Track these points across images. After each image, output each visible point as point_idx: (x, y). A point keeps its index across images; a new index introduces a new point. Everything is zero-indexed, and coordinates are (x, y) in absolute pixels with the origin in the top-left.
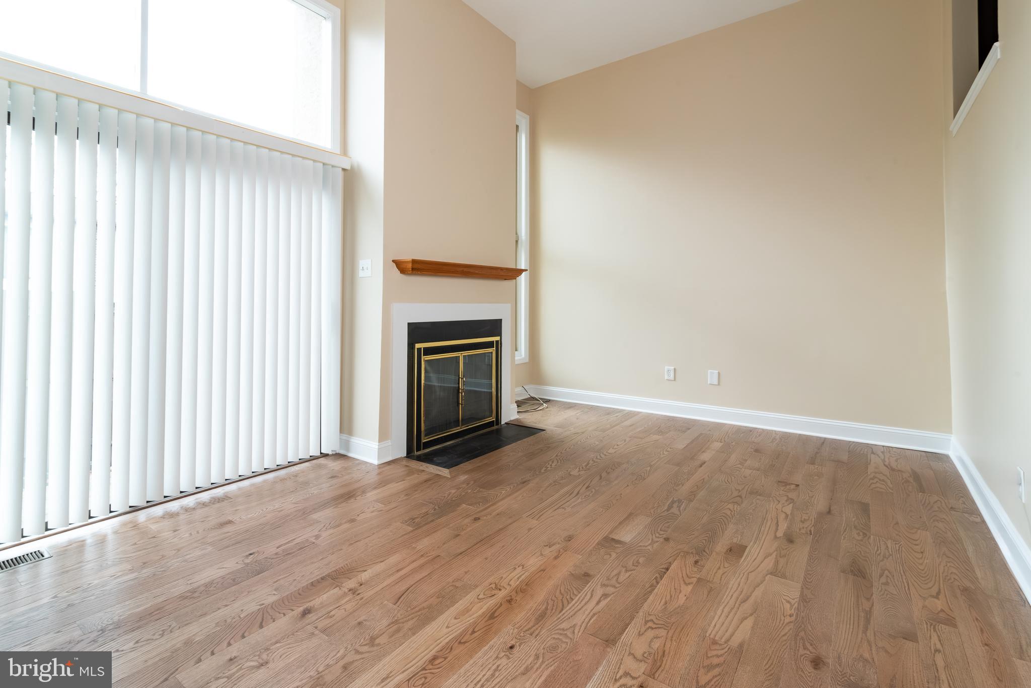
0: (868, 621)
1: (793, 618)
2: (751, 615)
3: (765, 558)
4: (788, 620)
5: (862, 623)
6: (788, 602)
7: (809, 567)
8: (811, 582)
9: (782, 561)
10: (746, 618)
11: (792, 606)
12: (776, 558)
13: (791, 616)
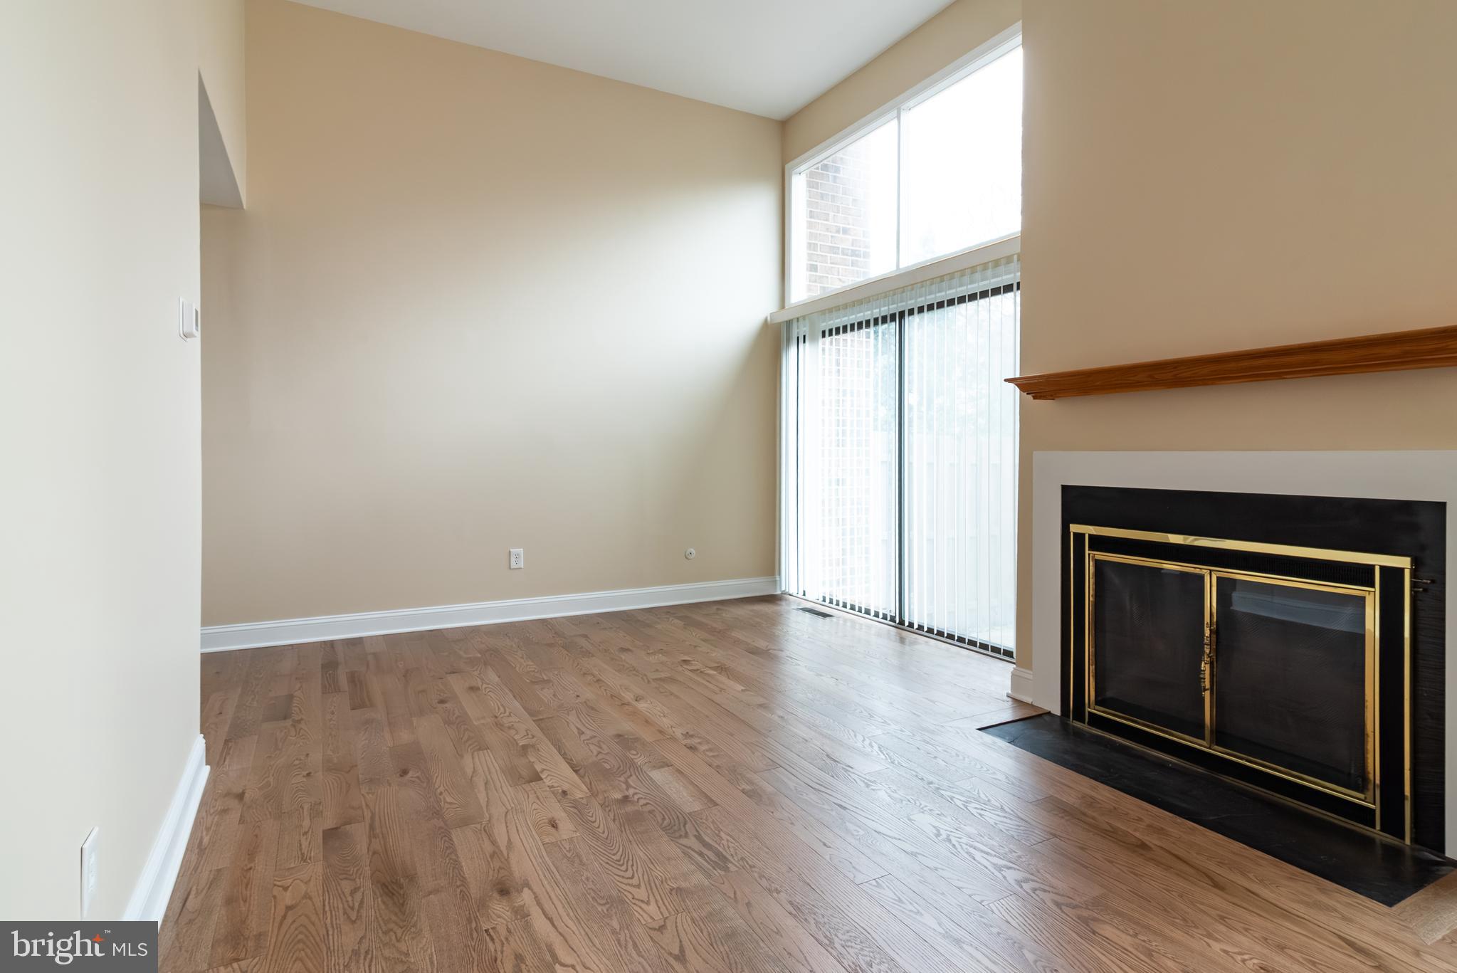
0: (372, 827)
1: (438, 791)
2: (472, 777)
3: (509, 840)
4: (442, 789)
5: (377, 824)
6: (450, 803)
7: (454, 857)
8: (442, 838)
9: (488, 847)
10: (473, 773)
11: (445, 802)
12: (498, 847)
13: (441, 793)
